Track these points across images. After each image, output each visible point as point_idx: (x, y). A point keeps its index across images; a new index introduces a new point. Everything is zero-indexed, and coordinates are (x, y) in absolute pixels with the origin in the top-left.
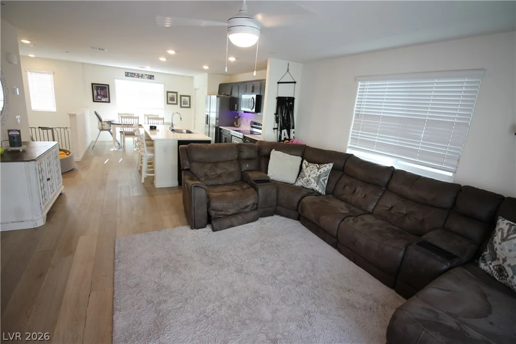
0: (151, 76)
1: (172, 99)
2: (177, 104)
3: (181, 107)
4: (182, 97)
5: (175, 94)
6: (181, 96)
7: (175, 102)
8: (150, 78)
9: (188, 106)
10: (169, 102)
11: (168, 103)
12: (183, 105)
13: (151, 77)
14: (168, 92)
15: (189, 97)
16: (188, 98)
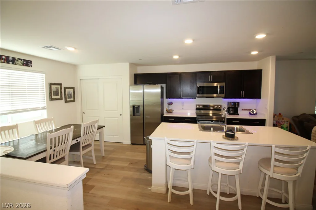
0: (27, 61)
1: (56, 93)
2: (61, 99)
3: (66, 102)
4: (67, 90)
5: (59, 86)
6: (65, 88)
7: (59, 97)
8: (27, 65)
9: (72, 99)
10: (53, 97)
11: (51, 99)
12: (68, 100)
13: (27, 63)
14: (51, 84)
15: (73, 88)
16: (72, 90)
